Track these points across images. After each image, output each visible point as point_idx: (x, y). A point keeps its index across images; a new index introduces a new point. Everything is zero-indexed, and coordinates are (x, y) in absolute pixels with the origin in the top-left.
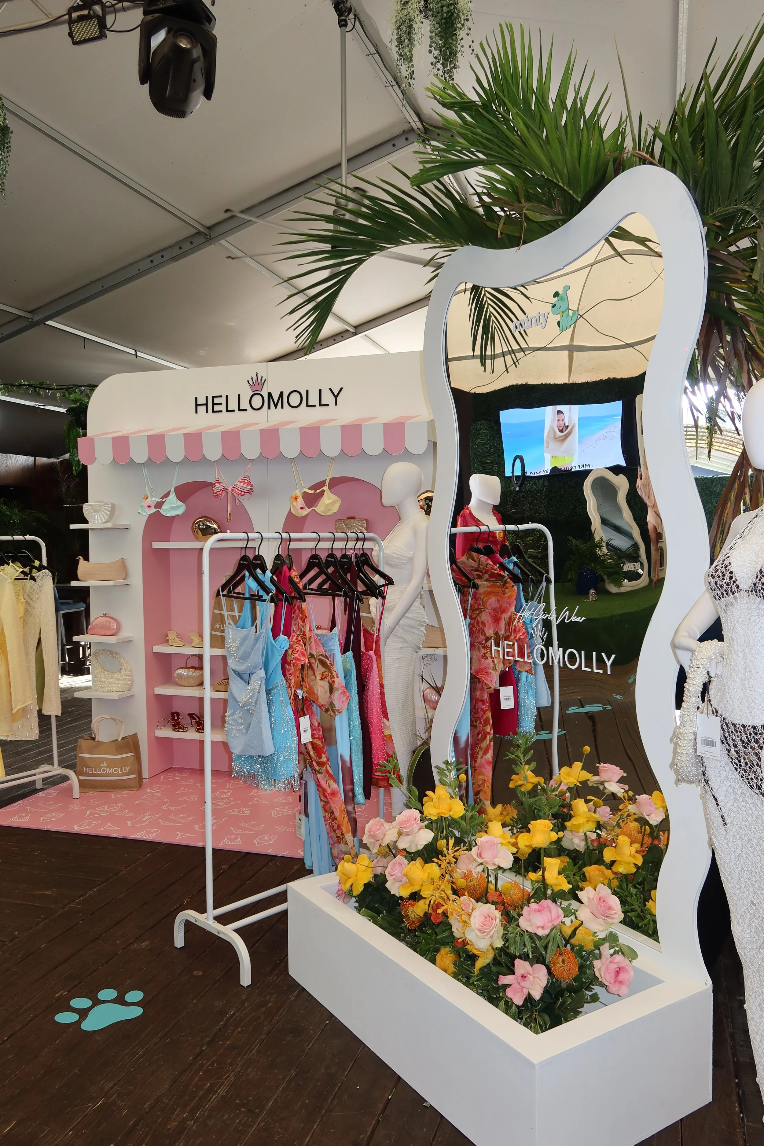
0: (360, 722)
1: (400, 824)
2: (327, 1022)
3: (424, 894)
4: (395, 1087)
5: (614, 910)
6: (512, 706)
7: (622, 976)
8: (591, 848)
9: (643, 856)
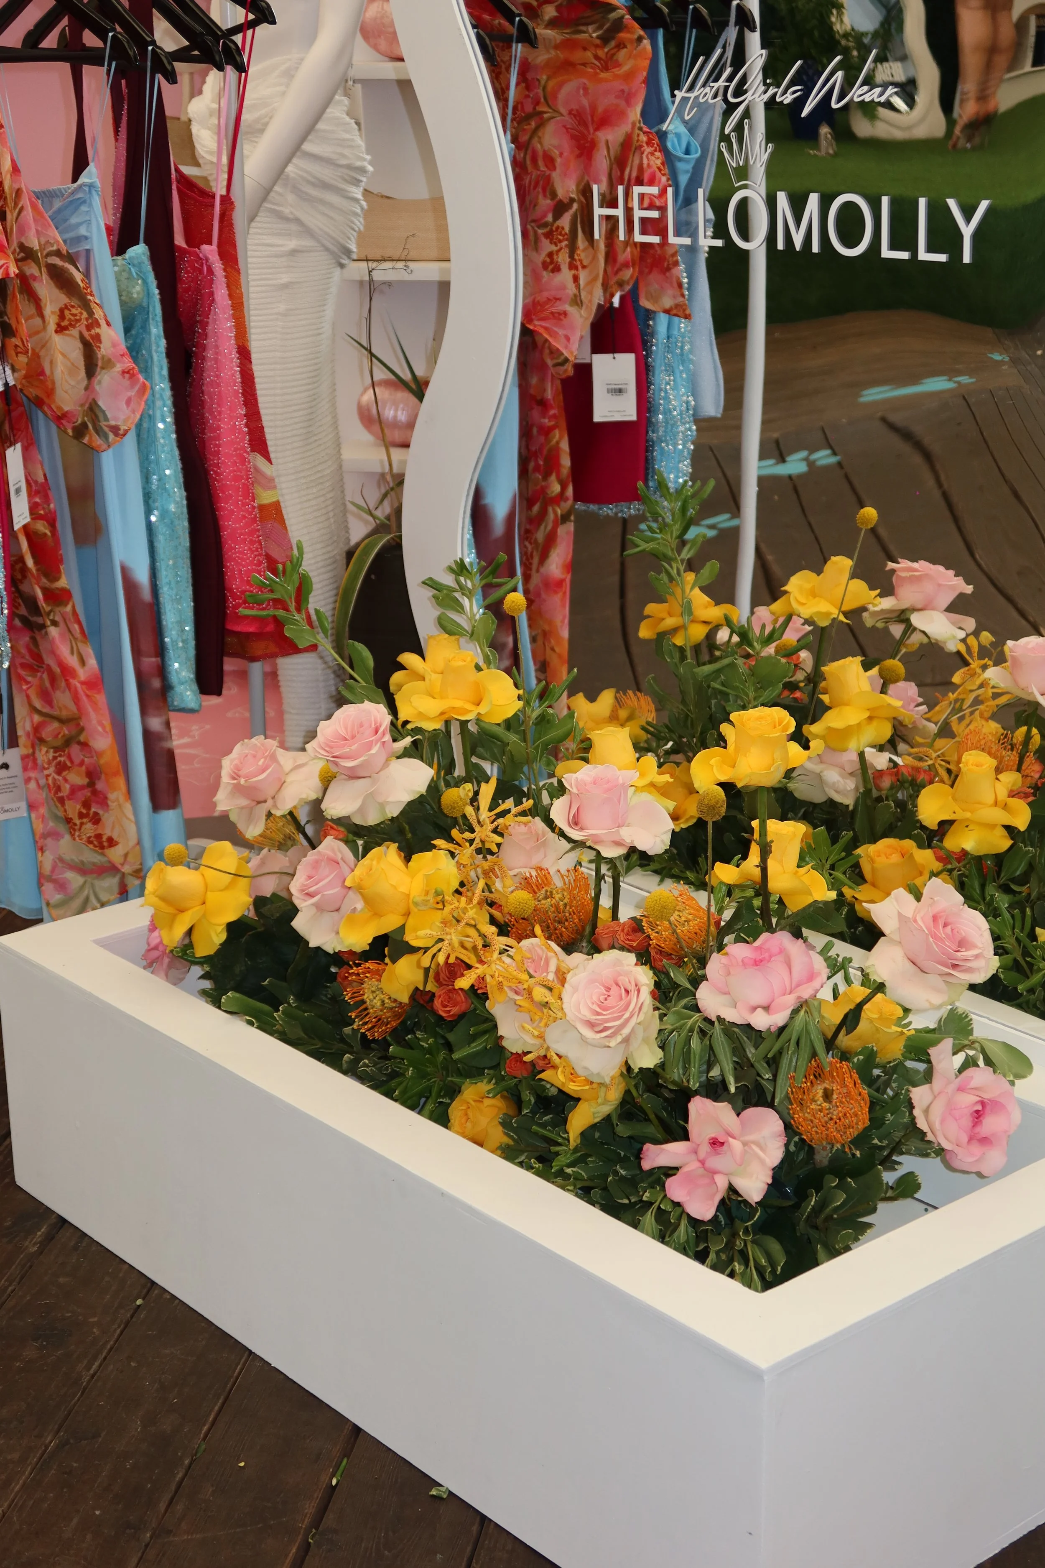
0: (180, 465)
1: (329, 746)
2: (139, 1302)
3: (417, 938)
4: (347, 1454)
5: (974, 946)
6: (631, 415)
7: (991, 1124)
8: (875, 793)
9: (1029, 804)
